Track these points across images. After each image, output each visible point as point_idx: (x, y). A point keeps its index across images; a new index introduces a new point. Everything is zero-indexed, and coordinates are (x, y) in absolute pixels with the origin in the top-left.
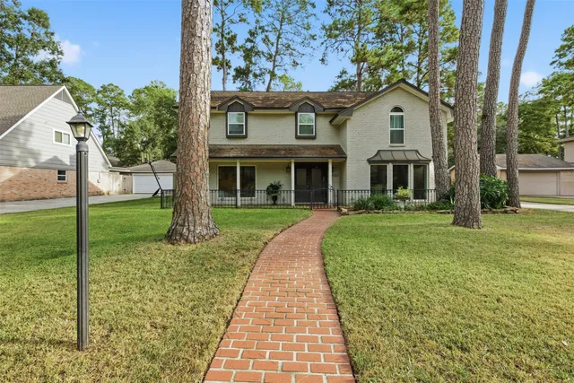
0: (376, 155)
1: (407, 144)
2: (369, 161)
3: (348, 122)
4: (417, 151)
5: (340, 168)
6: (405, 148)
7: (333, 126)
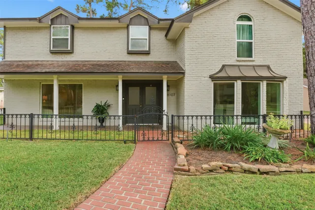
0: (220, 71)
1: (257, 59)
2: (212, 77)
3: (186, 30)
4: (268, 67)
5: (176, 86)
6: (254, 63)
7: (169, 40)
